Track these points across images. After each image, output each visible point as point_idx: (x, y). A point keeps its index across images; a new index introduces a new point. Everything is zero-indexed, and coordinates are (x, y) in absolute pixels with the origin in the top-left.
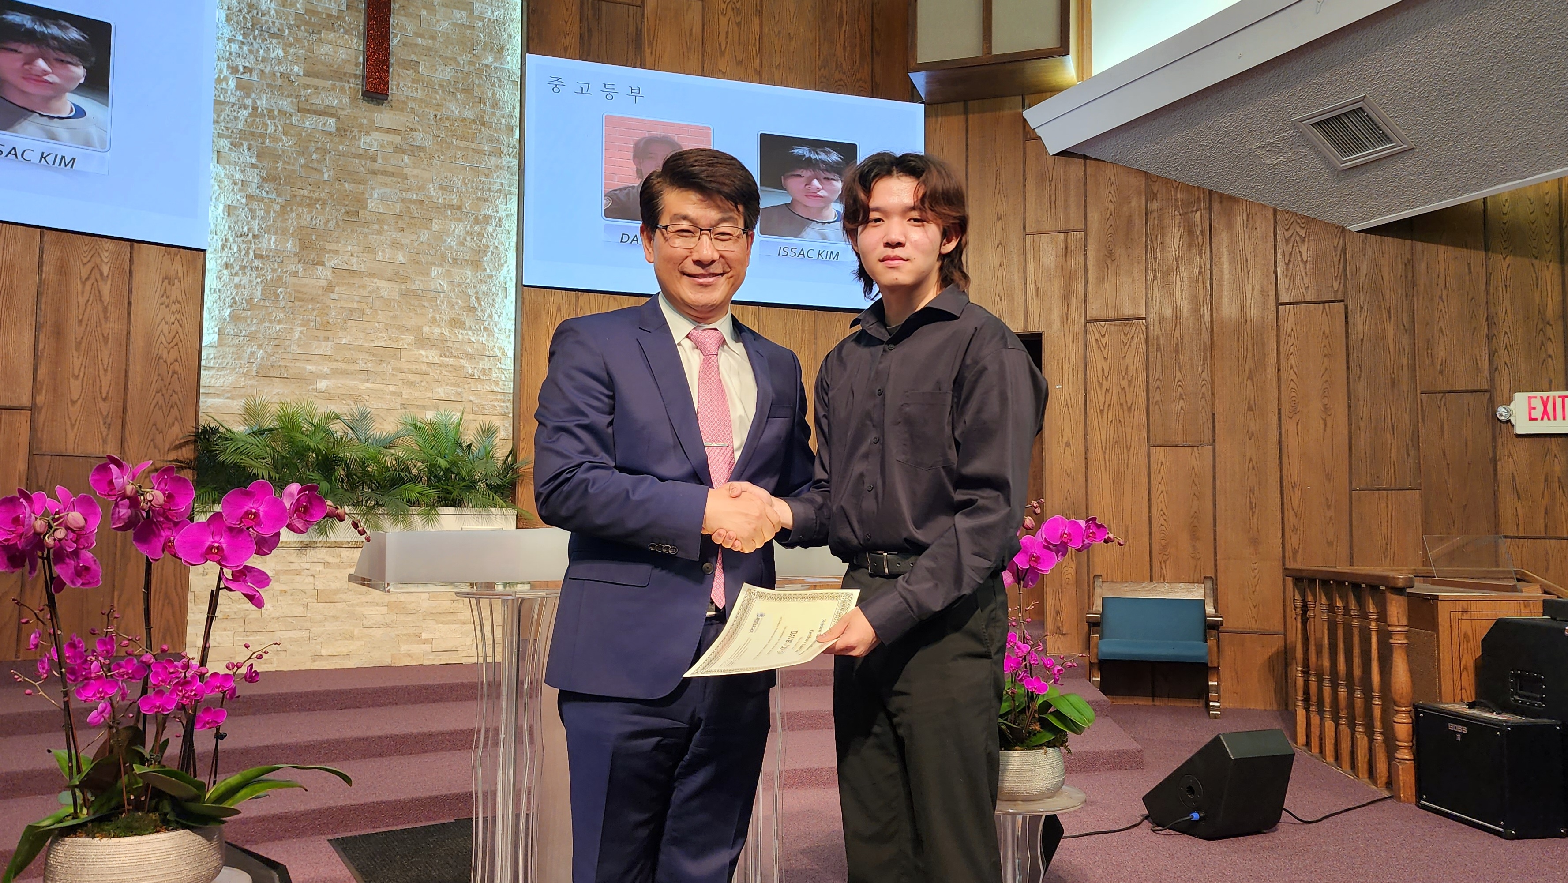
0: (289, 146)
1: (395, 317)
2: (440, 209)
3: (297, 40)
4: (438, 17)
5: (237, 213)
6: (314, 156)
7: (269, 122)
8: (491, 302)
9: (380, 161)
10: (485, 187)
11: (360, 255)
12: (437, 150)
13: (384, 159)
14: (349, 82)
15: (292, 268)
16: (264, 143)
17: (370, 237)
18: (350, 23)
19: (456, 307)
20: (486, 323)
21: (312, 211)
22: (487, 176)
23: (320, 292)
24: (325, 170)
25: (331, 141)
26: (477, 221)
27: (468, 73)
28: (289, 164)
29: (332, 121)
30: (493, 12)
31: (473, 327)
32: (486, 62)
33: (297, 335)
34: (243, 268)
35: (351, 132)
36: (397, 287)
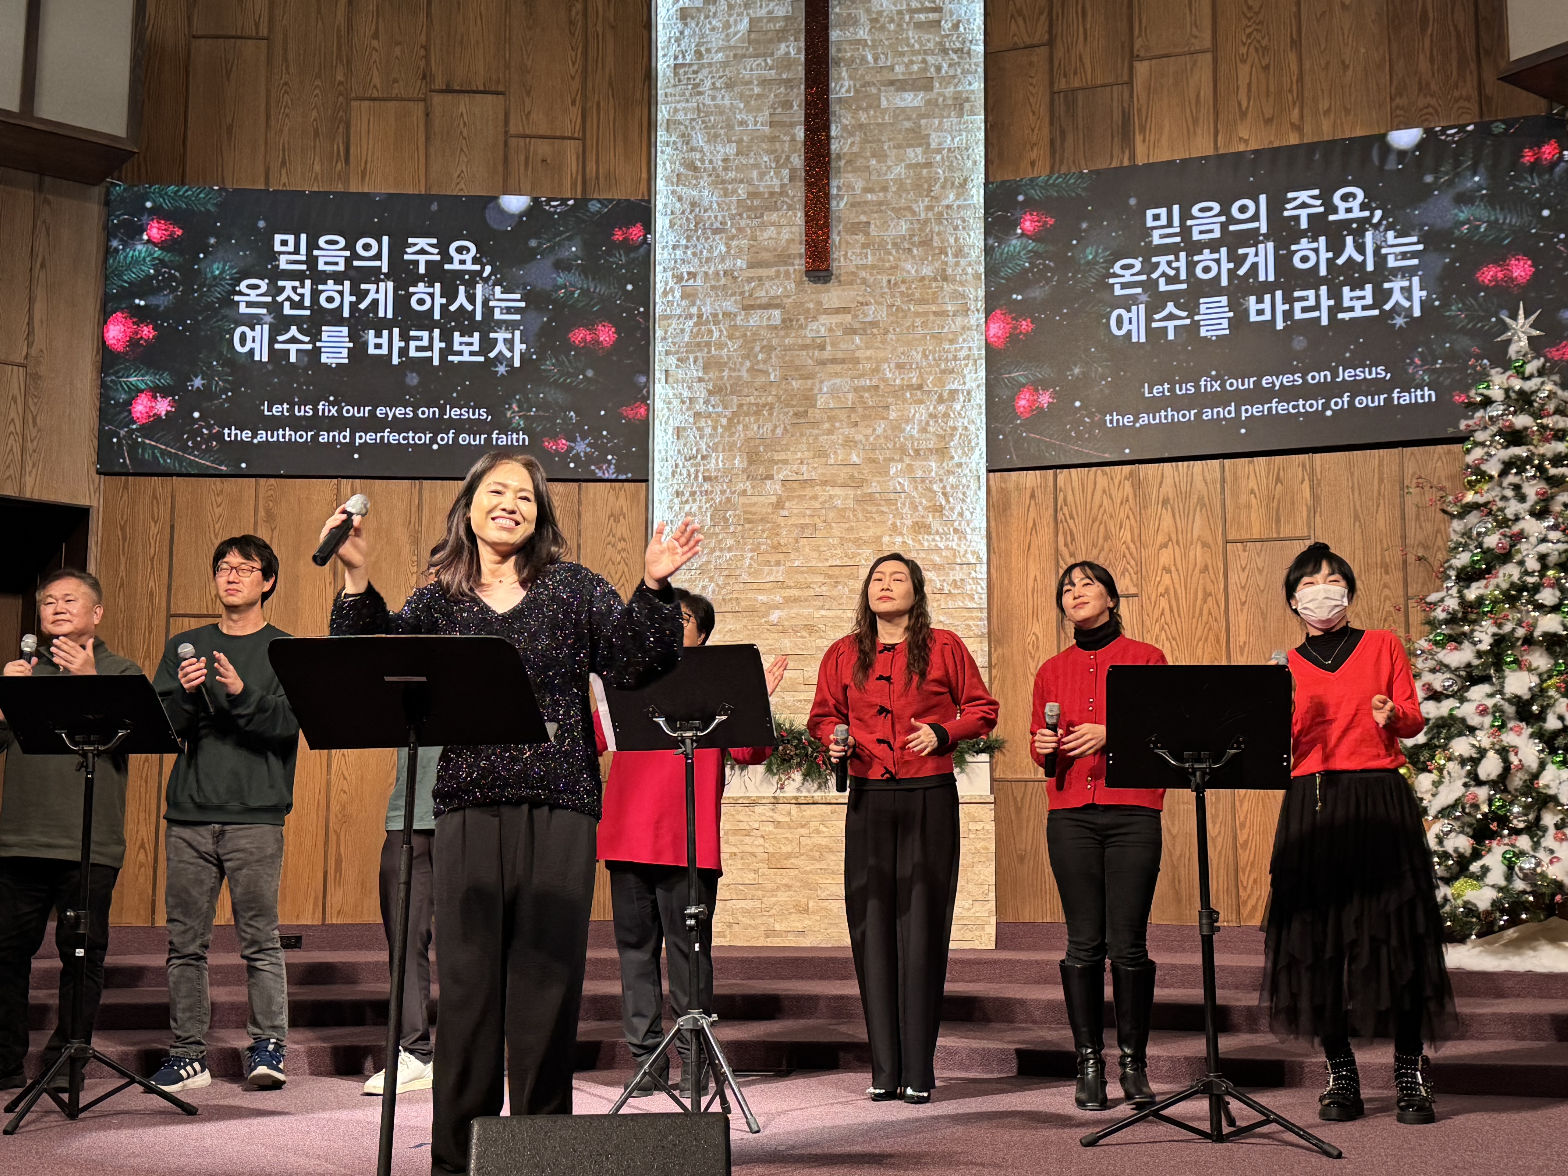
0: (735, 350)
1: (850, 529)
2: (897, 393)
3: (740, 230)
4: (889, 163)
5: (685, 434)
6: (760, 357)
7: (714, 328)
8: (961, 496)
9: (829, 348)
10: (950, 356)
11: (810, 461)
12: (892, 322)
13: (833, 345)
14: (793, 265)
15: (740, 486)
16: (709, 352)
17: (821, 438)
18: (794, 196)
19: (920, 508)
20: (956, 524)
21: (758, 420)
22: (952, 342)
23: (770, 511)
24: (771, 370)
25: (777, 336)
26: (941, 400)
27: (927, 221)
28: (734, 370)
29: (777, 313)
30: (953, 139)
31: (941, 531)
32: (945, 202)
33: (748, 562)
34: (693, 494)
35: (798, 320)
36: (851, 492)
